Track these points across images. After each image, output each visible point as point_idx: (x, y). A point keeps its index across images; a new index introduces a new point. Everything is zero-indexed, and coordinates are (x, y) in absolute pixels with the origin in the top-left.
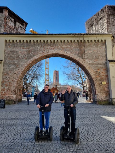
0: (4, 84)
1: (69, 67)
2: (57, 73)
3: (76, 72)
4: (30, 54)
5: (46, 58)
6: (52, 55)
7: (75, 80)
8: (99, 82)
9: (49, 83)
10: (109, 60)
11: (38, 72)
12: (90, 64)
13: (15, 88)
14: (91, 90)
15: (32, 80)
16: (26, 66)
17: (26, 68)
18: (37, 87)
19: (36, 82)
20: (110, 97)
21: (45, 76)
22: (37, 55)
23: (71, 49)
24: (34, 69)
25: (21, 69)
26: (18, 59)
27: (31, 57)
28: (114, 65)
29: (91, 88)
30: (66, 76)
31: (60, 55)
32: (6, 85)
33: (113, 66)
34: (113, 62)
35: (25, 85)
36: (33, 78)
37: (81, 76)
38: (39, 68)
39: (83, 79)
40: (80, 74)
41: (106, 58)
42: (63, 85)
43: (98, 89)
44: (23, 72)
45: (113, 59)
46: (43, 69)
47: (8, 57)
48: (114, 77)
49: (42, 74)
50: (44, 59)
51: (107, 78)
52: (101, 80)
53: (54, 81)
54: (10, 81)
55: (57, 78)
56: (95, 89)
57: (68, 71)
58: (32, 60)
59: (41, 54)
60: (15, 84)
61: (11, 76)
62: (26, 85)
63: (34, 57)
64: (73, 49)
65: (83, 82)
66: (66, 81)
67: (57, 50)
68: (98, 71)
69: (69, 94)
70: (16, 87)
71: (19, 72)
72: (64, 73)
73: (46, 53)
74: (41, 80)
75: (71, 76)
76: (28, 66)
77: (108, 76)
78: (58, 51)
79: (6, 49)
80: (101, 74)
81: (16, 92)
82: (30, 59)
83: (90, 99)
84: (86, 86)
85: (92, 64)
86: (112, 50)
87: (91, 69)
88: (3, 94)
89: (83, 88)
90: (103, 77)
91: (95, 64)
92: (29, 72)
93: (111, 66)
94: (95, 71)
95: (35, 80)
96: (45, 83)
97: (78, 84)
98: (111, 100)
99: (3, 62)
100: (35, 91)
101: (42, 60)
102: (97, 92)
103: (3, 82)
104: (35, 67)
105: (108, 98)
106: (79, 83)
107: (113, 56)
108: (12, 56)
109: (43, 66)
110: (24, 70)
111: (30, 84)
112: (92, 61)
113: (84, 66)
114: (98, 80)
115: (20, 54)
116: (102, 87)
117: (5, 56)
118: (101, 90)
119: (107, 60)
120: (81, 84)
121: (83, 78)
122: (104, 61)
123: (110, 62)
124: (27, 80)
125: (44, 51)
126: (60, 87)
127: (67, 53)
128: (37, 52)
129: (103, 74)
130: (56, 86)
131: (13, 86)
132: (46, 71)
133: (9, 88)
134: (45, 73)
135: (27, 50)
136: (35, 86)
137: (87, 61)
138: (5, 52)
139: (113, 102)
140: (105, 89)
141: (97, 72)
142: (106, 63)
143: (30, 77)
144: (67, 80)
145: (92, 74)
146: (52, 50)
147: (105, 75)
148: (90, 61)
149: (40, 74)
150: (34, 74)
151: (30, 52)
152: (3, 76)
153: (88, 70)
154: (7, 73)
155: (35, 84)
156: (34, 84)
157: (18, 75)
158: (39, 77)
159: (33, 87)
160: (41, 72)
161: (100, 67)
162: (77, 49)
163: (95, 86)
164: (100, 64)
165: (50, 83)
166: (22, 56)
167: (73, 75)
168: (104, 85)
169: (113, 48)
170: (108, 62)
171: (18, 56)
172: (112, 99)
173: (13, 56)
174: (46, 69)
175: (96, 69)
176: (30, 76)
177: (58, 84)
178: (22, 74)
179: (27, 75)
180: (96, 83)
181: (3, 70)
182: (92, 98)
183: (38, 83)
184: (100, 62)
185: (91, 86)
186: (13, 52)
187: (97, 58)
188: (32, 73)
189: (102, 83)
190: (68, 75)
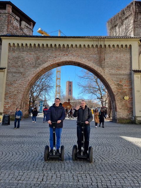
0: (7, 97)
1: (86, 77)
2: (70, 84)
3: (94, 84)
4: (39, 61)
5: (57, 67)
6: (65, 63)
7: (92, 93)
8: (121, 97)
9: (60, 96)
10: (135, 70)
11: (47, 83)
12: (110, 74)
13: (20, 101)
14: (111, 106)
15: (40, 93)
16: (34, 75)
17: (33, 78)
18: (46, 101)
19: (44, 94)
20: (133, 115)
21: (56, 88)
22: (47, 63)
23: (89, 56)
24: (42, 79)
25: (27, 79)
26: (24, 66)
27: (39, 64)
28: (139, 76)
29: (111, 104)
30: (81, 89)
31: (74, 63)
32: (10, 98)
33: (138, 78)
34: (138, 72)
35: (31, 98)
36: (42, 90)
37: (99, 89)
38: (48, 78)
39: (102, 93)
40: (99, 86)
41: (131, 67)
42: (78, 100)
43: (118, 105)
44: (30, 83)
45: (139, 68)
46: (53, 79)
47: (12, 64)
48: (139, 91)
49: (52, 85)
50: (56, 67)
51: (130, 92)
52: (124, 94)
53: (67, 95)
54: (15, 93)
55: (70, 91)
56: (116, 105)
57: (84, 82)
58: (41, 69)
59: (52, 61)
60: (20, 96)
61: (15, 87)
62: (33, 98)
63: (43, 65)
64: (91, 56)
65: (102, 97)
66: (81, 95)
67: (71, 57)
68: (120, 83)
69: (84, 110)
70: (22, 101)
71: (25, 83)
72: (80, 85)
73: (57, 61)
74: (51, 92)
75: (87, 88)
76: (36, 76)
77: (132, 89)
78: (73, 58)
79: (10, 54)
80: (124, 87)
81: (22, 106)
82: (38, 67)
83: (110, 117)
84: (106, 101)
85: (114, 75)
86: (139, 57)
87: (111, 81)
88: (6, 109)
89: (102, 103)
90: (126, 90)
91: (117, 75)
92: (36, 82)
93: (136, 77)
94: (116, 83)
95: (43, 93)
96: (56, 96)
97: (96, 99)
98: (133, 118)
99: (6, 70)
100: (43, 106)
101: (52, 69)
102: (117, 109)
103: (6, 94)
104: (44, 76)
105: (130, 116)
106: (97, 97)
107: (139, 65)
108: (16, 64)
109: (53, 76)
110: (31, 80)
111: (37, 97)
112: (113, 71)
113: (104, 77)
114: (119, 94)
115: (26, 61)
116: (123, 102)
117: (9, 63)
118: (123, 106)
119: (131, 70)
120: (100, 98)
121: (102, 91)
122: (127, 72)
123: (135, 73)
124: (34, 92)
125: (56, 57)
126: (73, 101)
127: (84, 60)
128: (47, 59)
129: (126, 87)
130: (69, 100)
131: (18, 99)
132: (57, 82)
133: (13, 102)
134: (56, 84)
135: (35, 56)
136: (44, 99)
137: (107, 70)
138: (8, 58)
139: (137, 121)
140: (127, 104)
141: (118, 85)
142: (131, 74)
143: (38, 89)
144: (83, 93)
145: (113, 87)
146: (65, 57)
147: (128, 88)
148: (111, 71)
149: (50, 85)
150: (42, 86)
151: (38, 58)
152: (6, 87)
153: (108, 82)
154: (11, 84)
155: (44, 97)
156: (42, 97)
157: (24, 86)
158: (48, 88)
159: (41, 101)
160: (51, 83)
161: (123, 79)
162: (95, 56)
163: (116, 101)
164: (123, 74)
165: (62, 97)
166: (28, 64)
167: (89, 87)
168: (127, 100)
169: (140, 55)
170: (133, 72)
171: (24, 63)
172: (135, 117)
173: (18, 63)
174: (57, 79)
175: (118, 81)
176: (38, 87)
177: (72, 97)
178: (28, 85)
179: (34, 87)
180: (117, 98)
181: (6, 80)
182: (111, 115)
183: (47, 96)
184: (123, 72)
185: (110, 101)
186: (18, 58)
187: (119, 68)
188: (40, 84)
189: (124, 98)
190: (84, 87)
